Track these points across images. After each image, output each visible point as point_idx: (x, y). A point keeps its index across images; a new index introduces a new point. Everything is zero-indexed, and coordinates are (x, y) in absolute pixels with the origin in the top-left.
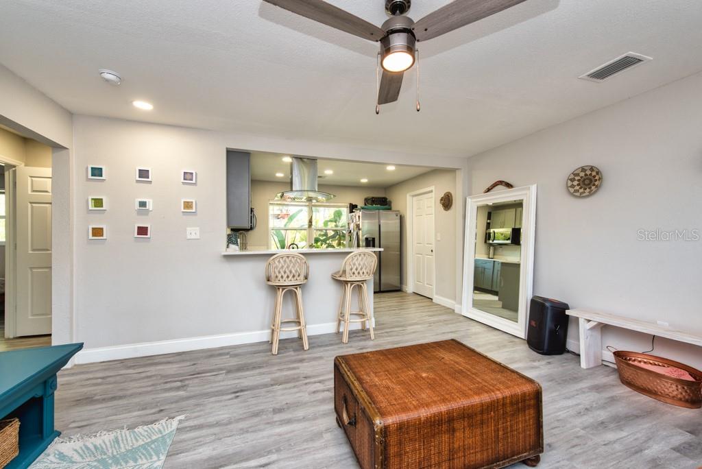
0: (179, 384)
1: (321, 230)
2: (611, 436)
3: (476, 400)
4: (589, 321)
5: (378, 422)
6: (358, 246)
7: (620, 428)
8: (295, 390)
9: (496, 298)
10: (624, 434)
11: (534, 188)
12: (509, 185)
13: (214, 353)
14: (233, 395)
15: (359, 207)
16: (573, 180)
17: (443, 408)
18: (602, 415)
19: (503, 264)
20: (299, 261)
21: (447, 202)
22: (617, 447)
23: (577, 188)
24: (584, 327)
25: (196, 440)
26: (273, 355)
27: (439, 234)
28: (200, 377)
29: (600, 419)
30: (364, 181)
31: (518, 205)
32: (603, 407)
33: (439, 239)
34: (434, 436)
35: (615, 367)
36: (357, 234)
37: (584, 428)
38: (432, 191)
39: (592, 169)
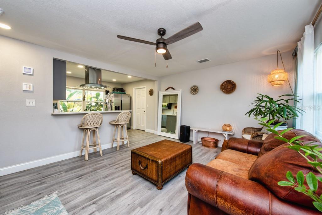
0: (39, 183)
1: (88, 102)
2: (203, 157)
3: (180, 152)
4: (195, 130)
5: (160, 162)
6: (111, 110)
7: (204, 155)
8: (107, 170)
9: (165, 129)
10: (205, 156)
11: (181, 90)
12: (173, 89)
13: (48, 167)
14: (78, 179)
15: (110, 92)
16: (191, 89)
17: (174, 155)
18: (201, 154)
19: (168, 116)
20: (99, 116)
21: (151, 93)
22: (205, 159)
23: (192, 92)
24: (194, 132)
25: (74, 196)
26: (85, 161)
27: (148, 105)
28: (50, 177)
29: (200, 155)
30: (114, 80)
31: (176, 95)
32: (200, 152)
33: (148, 107)
34: (172, 163)
35: (201, 142)
36: (111, 104)
37: (198, 157)
38: (145, 88)
39: (196, 86)
